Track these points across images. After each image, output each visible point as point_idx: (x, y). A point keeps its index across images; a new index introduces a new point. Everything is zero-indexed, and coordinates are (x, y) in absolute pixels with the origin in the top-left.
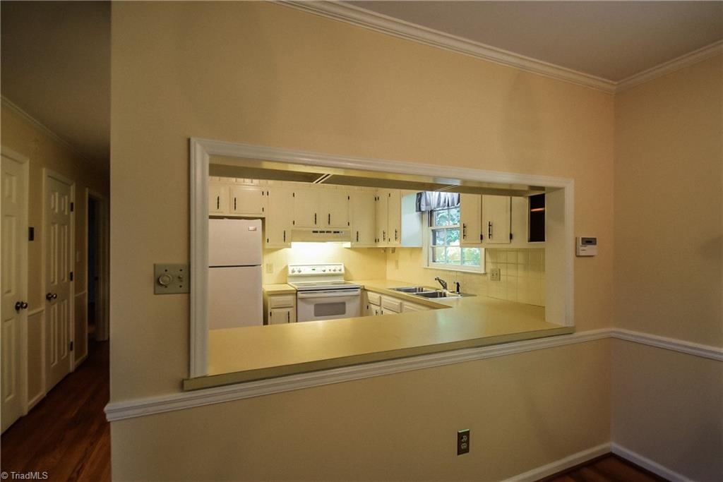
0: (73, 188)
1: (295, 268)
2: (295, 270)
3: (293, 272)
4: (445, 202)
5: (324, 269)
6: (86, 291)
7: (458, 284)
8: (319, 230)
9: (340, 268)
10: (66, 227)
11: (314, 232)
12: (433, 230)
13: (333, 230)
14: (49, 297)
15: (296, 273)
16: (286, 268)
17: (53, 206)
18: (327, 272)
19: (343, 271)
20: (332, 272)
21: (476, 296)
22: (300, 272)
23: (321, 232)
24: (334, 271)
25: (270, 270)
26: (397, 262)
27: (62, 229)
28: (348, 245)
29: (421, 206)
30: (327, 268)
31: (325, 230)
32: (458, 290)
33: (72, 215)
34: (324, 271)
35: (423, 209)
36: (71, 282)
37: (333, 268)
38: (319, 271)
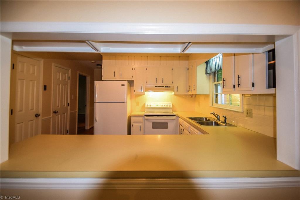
0: (70, 71)
1: (148, 104)
2: (148, 105)
3: (148, 106)
4: (218, 67)
5: (162, 105)
6: (77, 110)
7: (225, 117)
8: (158, 86)
9: (170, 105)
10: (66, 86)
11: (155, 87)
12: (215, 85)
13: (165, 86)
14: (55, 112)
15: (149, 107)
16: (145, 104)
17: (58, 78)
18: (163, 107)
19: (171, 106)
20: (166, 107)
21: (236, 126)
22: (150, 106)
23: (159, 87)
24: (167, 106)
25: (138, 104)
26: (199, 102)
27: (64, 87)
28: (173, 93)
29: (208, 71)
30: (164, 105)
31: (161, 86)
32: (225, 121)
33: (69, 81)
34: (162, 106)
35: (208, 72)
36: (68, 107)
37: (166, 105)
38: (159, 106)
